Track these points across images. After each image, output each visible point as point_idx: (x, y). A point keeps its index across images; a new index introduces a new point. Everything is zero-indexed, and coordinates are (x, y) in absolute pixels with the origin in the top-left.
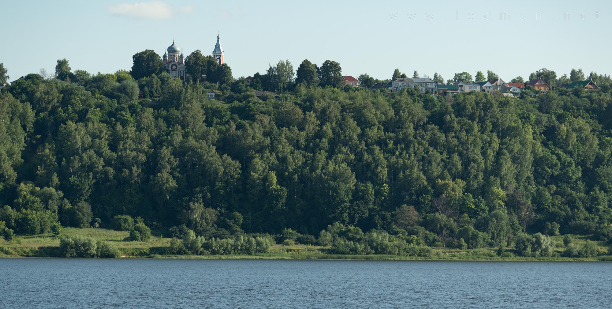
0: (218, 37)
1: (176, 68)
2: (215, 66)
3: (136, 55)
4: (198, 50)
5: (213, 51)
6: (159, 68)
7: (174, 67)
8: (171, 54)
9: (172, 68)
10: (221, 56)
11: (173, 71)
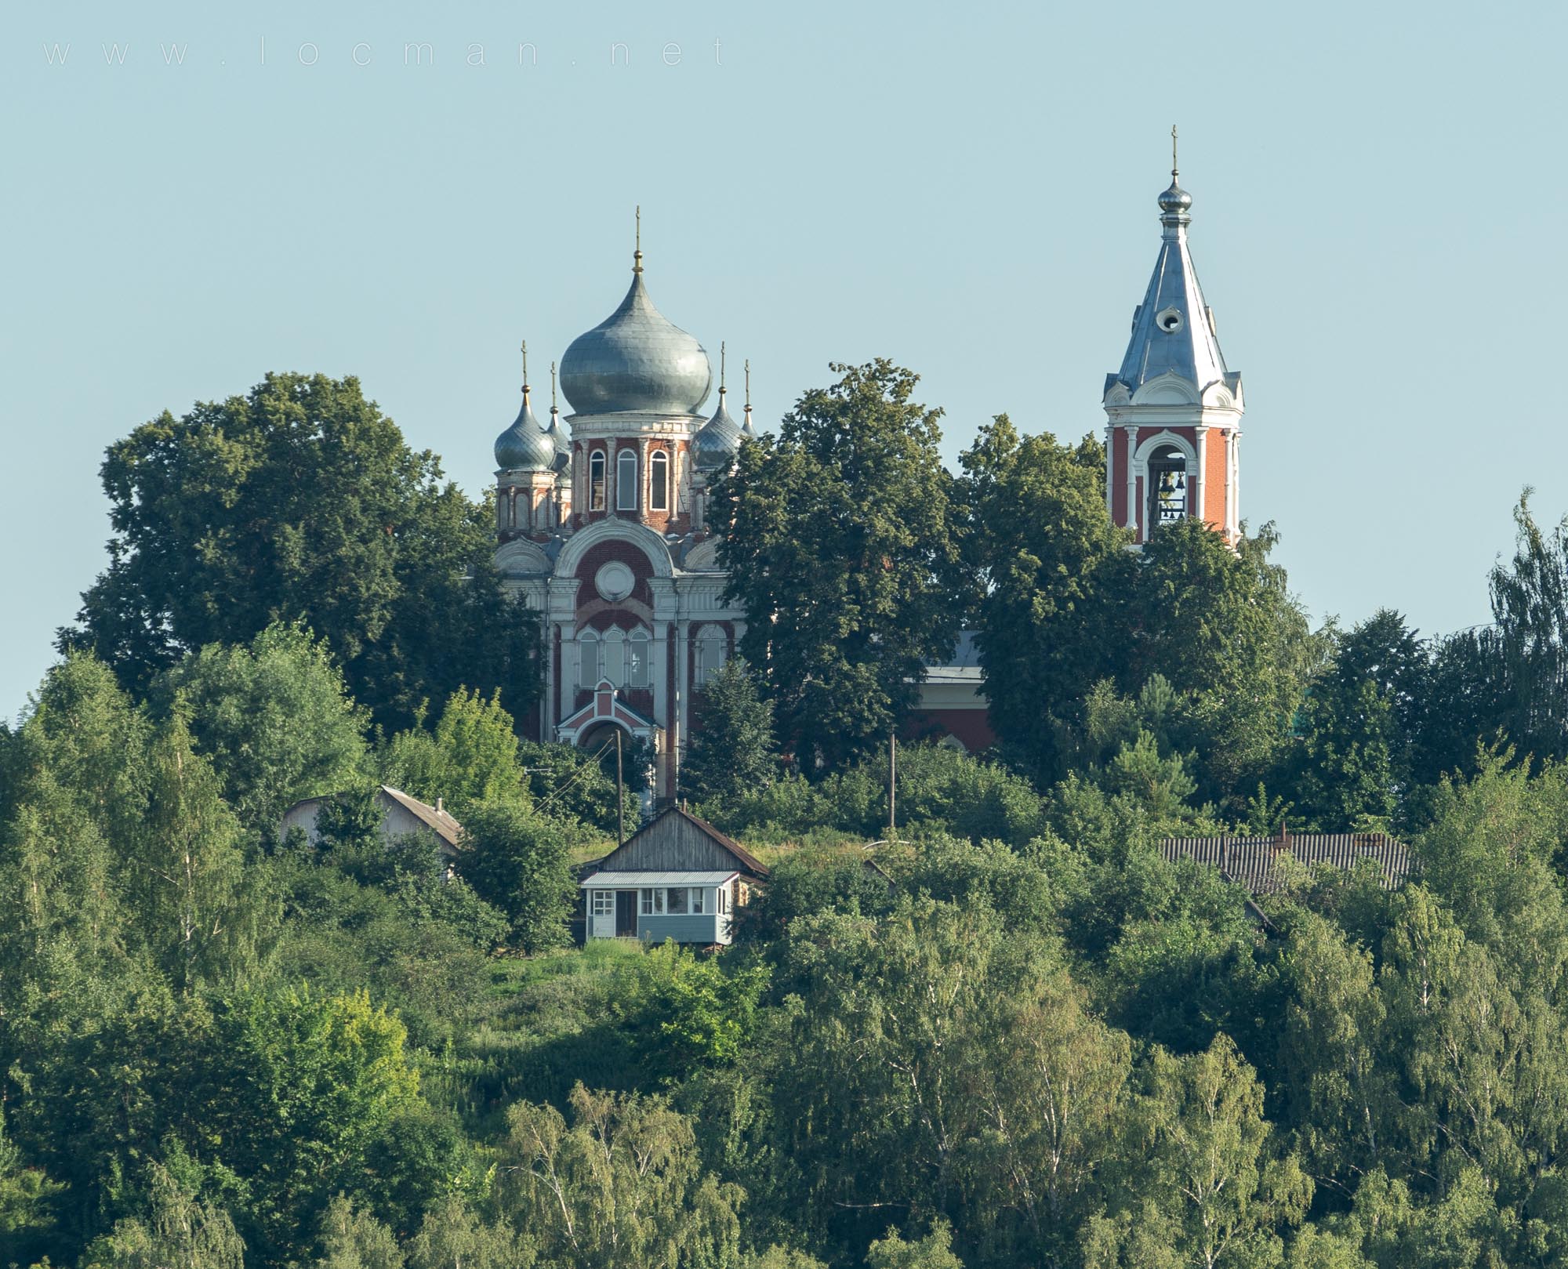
0: (1170, 204)
1: (642, 592)
2: (1074, 560)
3: (144, 440)
4: (882, 371)
5: (1111, 381)
6: (391, 588)
7: (615, 580)
8: (601, 426)
9: (587, 592)
10: (1191, 434)
11: (601, 622)
